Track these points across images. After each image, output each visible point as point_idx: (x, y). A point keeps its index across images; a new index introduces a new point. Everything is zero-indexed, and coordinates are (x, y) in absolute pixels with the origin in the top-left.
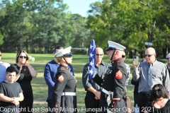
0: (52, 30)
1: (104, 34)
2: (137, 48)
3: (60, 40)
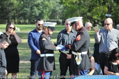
0: (33, 6)
1: (73, 8)
2: (99, 19)
3: (40, 14)
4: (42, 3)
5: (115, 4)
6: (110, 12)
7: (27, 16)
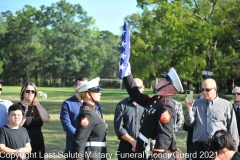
0: (71, 53)
1: (144, 59)
2: (191, 79)
3: (83, 68)
4: (87, 48)
5: (220, 54)
6: (210, 67)
7: (58, 71)
